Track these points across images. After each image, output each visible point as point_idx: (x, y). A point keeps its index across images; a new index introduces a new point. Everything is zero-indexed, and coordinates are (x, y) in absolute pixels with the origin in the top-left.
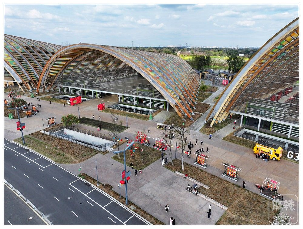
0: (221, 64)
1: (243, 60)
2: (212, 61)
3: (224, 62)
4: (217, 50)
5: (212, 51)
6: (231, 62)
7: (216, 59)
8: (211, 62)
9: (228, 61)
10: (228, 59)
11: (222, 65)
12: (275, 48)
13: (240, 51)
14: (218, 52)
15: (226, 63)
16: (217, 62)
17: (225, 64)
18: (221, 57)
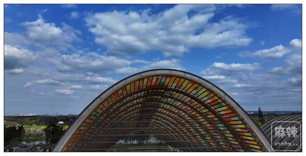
0: (38, 134)
1: (62, 128)
2: (26, 131)
3: (41, 132)
4: (33, 118)
5: (26, 120)
6: (49, 132)
7: (31, 129)
8: (25, 133)
9: (45, 130)
10: (46, 128)
11: (38, 136)
12: (92, 115)
13: (59, 119)
14: (33, 121)
15: (44, 132)
16: (32, 132)
17: (42, 134)
18: (37, 126)
